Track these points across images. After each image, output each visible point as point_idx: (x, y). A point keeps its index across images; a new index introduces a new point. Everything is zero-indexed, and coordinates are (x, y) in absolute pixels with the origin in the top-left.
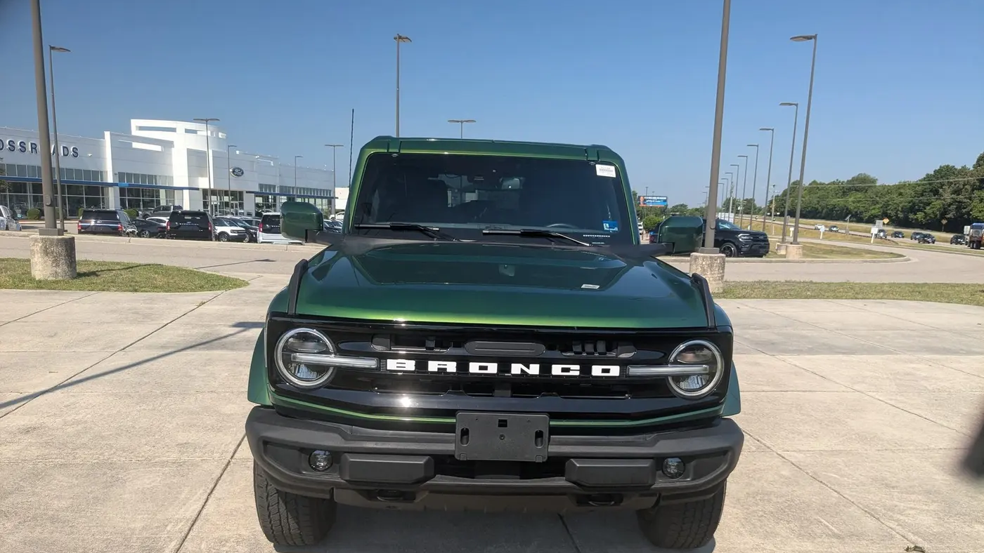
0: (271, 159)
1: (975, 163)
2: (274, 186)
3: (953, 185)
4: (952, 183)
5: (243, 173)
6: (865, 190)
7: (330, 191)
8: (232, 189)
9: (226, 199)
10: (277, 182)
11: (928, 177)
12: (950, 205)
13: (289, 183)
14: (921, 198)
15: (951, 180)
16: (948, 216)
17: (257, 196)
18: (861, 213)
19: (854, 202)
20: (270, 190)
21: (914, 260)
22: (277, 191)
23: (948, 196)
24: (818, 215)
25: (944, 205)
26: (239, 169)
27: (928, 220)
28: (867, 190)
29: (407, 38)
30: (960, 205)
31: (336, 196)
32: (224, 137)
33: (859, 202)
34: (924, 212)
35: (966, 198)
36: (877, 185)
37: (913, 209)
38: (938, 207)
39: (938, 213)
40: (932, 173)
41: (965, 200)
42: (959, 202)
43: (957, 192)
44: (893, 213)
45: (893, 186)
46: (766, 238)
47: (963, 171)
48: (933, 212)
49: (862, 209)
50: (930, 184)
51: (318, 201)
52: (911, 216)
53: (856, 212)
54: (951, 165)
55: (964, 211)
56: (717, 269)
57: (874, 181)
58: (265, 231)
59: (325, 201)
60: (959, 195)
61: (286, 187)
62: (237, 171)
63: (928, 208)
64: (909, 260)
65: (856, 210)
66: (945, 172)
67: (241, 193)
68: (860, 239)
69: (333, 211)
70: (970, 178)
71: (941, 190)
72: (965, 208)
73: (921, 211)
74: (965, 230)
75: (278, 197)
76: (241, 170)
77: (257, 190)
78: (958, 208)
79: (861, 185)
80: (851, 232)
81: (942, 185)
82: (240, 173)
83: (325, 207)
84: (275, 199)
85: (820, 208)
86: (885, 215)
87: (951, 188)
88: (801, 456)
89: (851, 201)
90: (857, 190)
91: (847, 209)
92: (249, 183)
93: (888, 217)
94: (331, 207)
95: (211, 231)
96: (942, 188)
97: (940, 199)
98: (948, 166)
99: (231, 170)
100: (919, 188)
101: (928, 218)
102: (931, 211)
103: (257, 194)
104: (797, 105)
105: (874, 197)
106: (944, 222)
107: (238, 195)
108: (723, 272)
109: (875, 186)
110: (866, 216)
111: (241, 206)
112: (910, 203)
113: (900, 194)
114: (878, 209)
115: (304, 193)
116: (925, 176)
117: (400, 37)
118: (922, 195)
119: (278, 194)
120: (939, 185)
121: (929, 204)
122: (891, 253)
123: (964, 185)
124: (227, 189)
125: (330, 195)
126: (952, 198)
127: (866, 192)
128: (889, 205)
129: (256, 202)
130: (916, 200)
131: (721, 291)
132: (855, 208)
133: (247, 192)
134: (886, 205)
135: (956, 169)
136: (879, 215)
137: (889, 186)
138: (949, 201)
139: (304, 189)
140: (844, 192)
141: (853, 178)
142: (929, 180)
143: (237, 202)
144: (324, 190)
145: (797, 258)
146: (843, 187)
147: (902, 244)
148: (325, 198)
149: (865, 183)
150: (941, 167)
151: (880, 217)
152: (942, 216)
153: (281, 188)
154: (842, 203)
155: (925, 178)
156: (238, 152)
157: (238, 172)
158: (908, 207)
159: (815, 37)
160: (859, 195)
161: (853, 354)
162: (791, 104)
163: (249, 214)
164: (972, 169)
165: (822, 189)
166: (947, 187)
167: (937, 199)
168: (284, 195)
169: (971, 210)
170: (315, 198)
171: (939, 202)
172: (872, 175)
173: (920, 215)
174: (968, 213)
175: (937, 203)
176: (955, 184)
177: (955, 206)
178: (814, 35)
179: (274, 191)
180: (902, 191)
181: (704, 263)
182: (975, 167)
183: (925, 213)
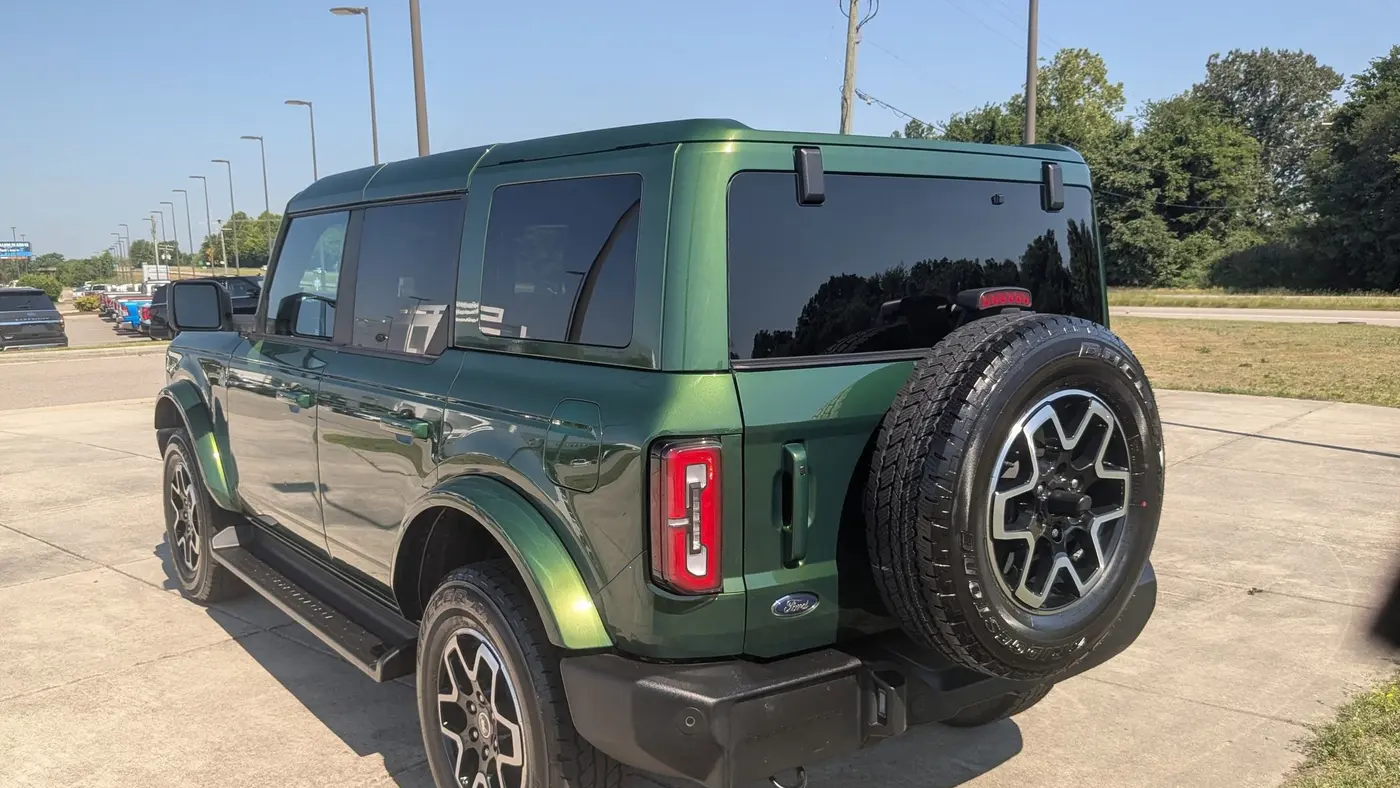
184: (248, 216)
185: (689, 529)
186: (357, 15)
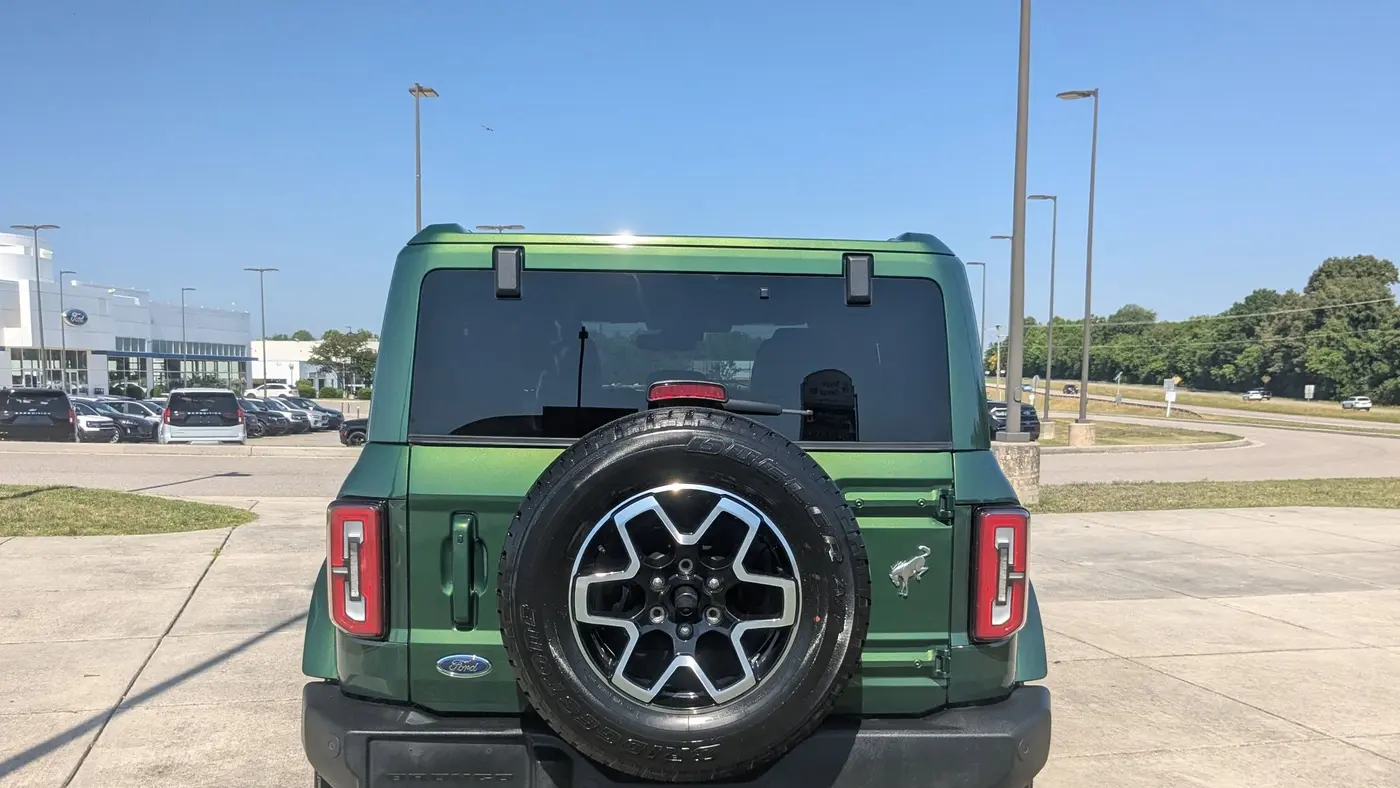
0: (137, 294)
1: (1306, 284)
2: (142, 342)
3: (1276, 321)
4: (1273, 317)
5: (85, 319)
6: (1138, 331)
7: (243, 347)
8: (68, 347)
9: (56, 365)
10: (147, 334)
11: (1237, 308)
12: (1273, 351)
13: (171, 334)
14: (1228, 342)
15: (1273, 313)
16: (1270, 370)
17: (110, 359)
18: (1136, 367)
19: (1123, 350)
20: (135, 349)
21: (1258, 444)
22: (148, 349)
23: (1268, 338)
24: (1067, 374)
25: (1263, 352)
26: (78, 311)
27: (1241, 377)
28: (1141, 332)
29: (432, 91)
30: (1289, 353)
31: (253, 356)
32: (50, 257)
33: (1131, 349)
34: (1234, 364)
35: (1298, 340)
36: (1157, 321)
37: (1216, 360)
38: (1256, 355)
39: (1255, 364)
40: (1243, 302)
41: (1297, 344)
42: (1287, 347)
43: (1284, 331)
44: (1186, 367)
45: (1182, 323)
46: (1034, 413)
47: (1290, 299)
48: (1248, 365)
49: (1137, 361)
50: (1241, 319)
51: (223, 366)
52: (1214, 371)
53: (1128, 367)
54: (1270, 288)
55: (1295, 361)
56: (1029, 467)
57: (1151, 317)
58: (175, 422)
59: (235, 365)
60: (1286, 335)
61: (163, 342)
62: (75, 315)
63: (1239, 357)
64: (1250, 444)
65: (1126, 363)
66: (1261, 300)
67: (82, 354)
68: (1141, 410)
69: (250, 383)
70: (1302, 310)
71: (1257, 329)
72: (1296, 357)
73: (1229, 362)
74: (1306, 391)
75: (148, 360)
76: (83, 314)
77: (112, 347)
78: (1287, 358)
79: (1132, 322)
80: (1124, 400)
81: (1259, 321)
82: (81, 319)
83: (235, 376)
84: (143, 364)
85: (1069, 361)
86: (1173, 370)
87: (1273, 325)
88: (1377, 742)
89: (1119, 348)
90: (1127, 331)
91: (1113, 361)
92: (98, 337)
93: (1180, 373)
94: (245, 376)
95: (73, 425)
96: (1259, 325)
97: (1257, 343)
98: (1264, 291)
99: (64, 315)
100: (1225, 327)
101: (1241, 373)
102: (1244, 363)
103: (111, 356)
104: (1055, 198)
105: (1154, 340)
106: (1266, 379)
107: (76, 359)
108: (1038, 472)
109: (1153, 325)
110: (1144, 372)
111: (83, 376)
112: (1211, 350)
113: (1195, 336)
114: (1163, 360)
115: (196, 352)
116: (1232, 306)
117: (421, 90)
118: (1230, 337)
119: (148, 355)
120: (1255, 321)
121: (1240, 351)
122: (1217, 433)
123: (1294, 319)
124: (58, 346)
125: (243, 353)
126: (1276, 341)
127: (1140, 334)
128: (1178, 354)
129: (110, 370)
130: (1221, 345)
131: (1037, 501)
132: (1125, 360)
133: (94, 352)
134: (1175, 352)
135: (1278, 296)
136: (1164, 371)
137: (1174, 323)
138: (1271, 346)
139: (196, 344)
140: (1105, 334)
141: (1119, 312)
142: (1238, 314)
143: (76, 371)
144: (232, 346)
145: (1088, 445)
146: (1104, 327)
147: (1206, 417)
148: (235, 359)
149: (1138, 320)
150: (1255, 292)
151: (1166, 373)
152: (1263, 371)
153: (155, 344)
154: (1104, 352)
155: (1232, 310)
156: (74, 283)
157: (77, 318)
158: (1209, 356)
159: (1095, 93)
160: (1130, 338)
161: (1319, 591)
162: (1045, 197)
163: (98, 392)
164: (1302, 294)
165: (1071, 330)
166: (1266, 324)
167: (1253, 343)
168: (160, 356)
169: (1306, 361)
170: (215, 359)
171: (1256, 347)
172: (1146, 306)
173: (1228, 369)
174: (1302, 365)
175: (1253, 349)
176: (1279, 319)
177: (1281, 354)
178: (1093, 90)
179: (143, 348)
180: (1197, 330)
181: (1009, 457)
182: (1306, 291)
183: (1236, 365)
184: (1037, 322)
185: (347, 578)
186: (1088, 98)
